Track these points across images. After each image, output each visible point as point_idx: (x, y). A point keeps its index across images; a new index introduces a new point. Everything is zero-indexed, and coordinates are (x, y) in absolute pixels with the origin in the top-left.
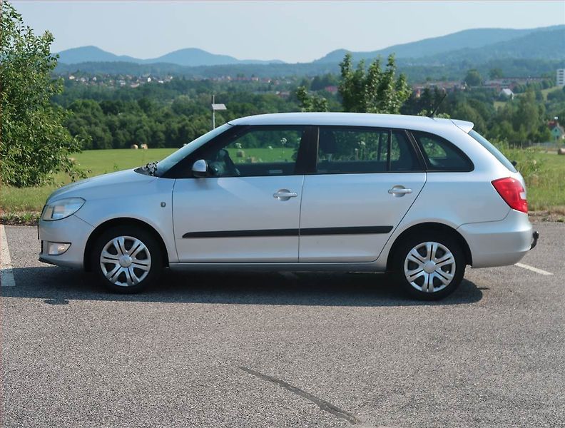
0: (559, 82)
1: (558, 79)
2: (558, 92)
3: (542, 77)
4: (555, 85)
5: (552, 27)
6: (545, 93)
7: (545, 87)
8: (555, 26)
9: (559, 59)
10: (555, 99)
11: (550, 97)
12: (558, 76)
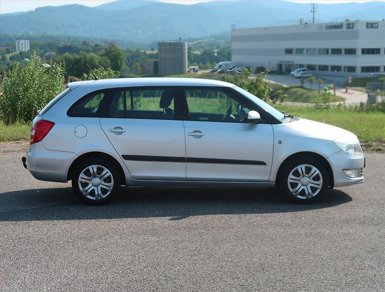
0: (17, 49)
1: (17, 47)
2: (16, 55)
3: (7, 46)
4: (15, 51)
5: (15, 13)
6: (8, 56)
7: (9, 52)
8: (17, 13)
9: (20, 34)
10: (14, 60)
11: (12, 59)
12: (17, 45)
